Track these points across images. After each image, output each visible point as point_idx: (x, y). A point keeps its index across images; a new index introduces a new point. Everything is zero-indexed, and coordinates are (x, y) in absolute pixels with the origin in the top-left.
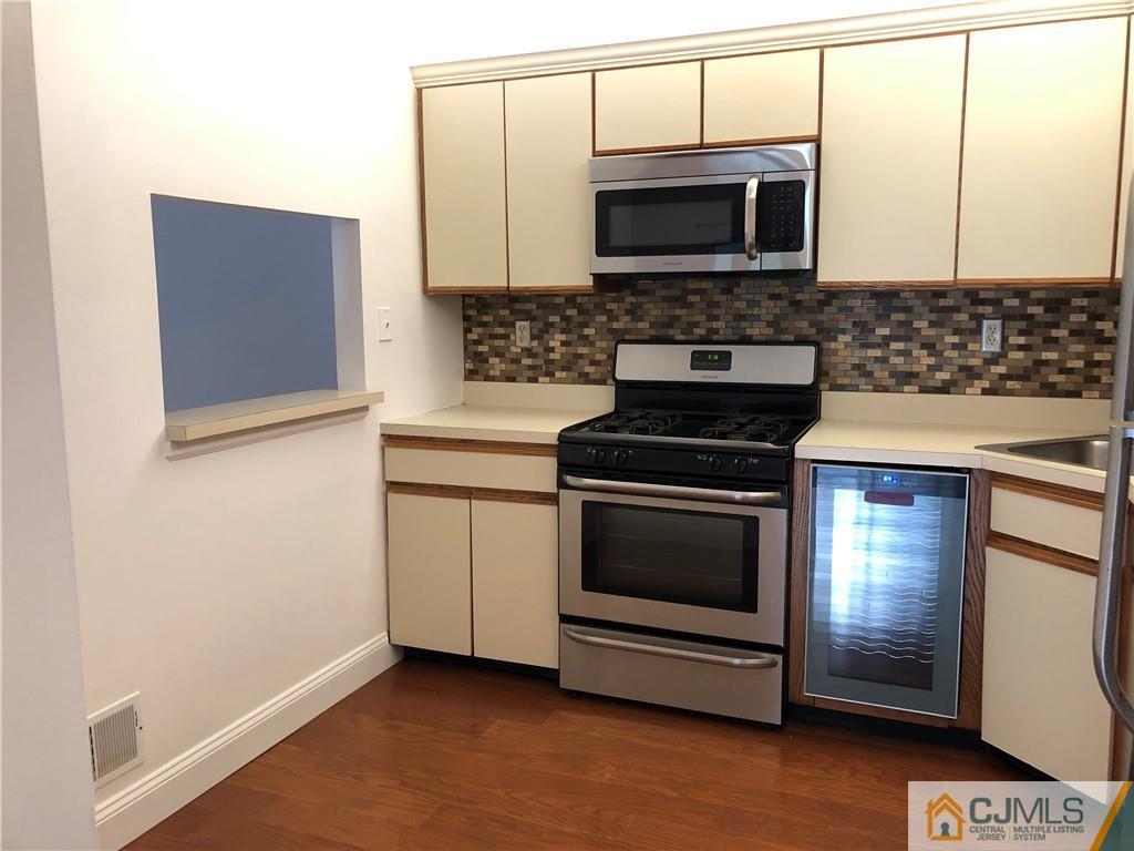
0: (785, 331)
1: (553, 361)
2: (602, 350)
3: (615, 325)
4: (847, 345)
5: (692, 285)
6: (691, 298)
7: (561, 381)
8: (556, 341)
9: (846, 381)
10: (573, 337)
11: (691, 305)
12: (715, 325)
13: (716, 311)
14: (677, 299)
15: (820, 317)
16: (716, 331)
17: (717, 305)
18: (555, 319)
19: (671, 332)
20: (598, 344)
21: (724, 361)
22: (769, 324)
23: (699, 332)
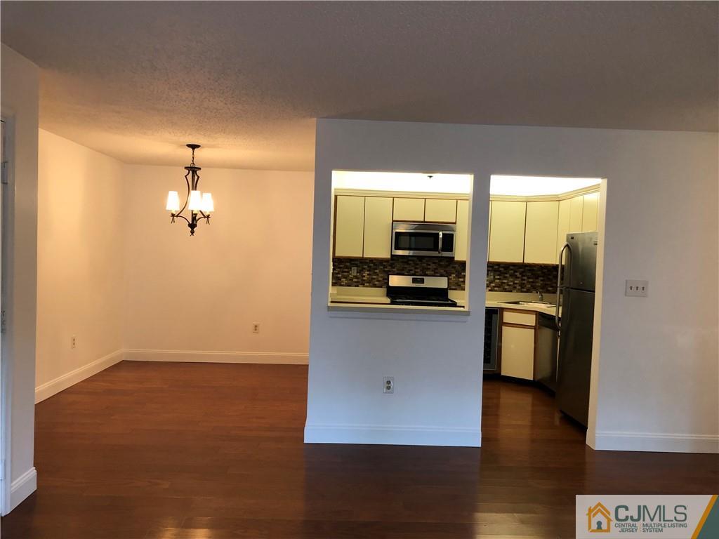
0: (437, 273)
1: (364, 280)
2: (381, 277)
3: (386, 269)
4: (454, 277)
5: (410, 258)
6: (410, 262)
7: (367, 287)
8: (366, 273)
9: (454, 287)
10: (371, 273)
11: (410, 264)
12: (417, 270)
13: (417, 266)
14: (405, 262)
15: (447, 269)
16: (417, 272)
17: (417, 264)
18: (366, 267)
19: (403, 272)
20: (380, 275)
21: (422, 281)
22: (432, 271)
23: (413, 272)
